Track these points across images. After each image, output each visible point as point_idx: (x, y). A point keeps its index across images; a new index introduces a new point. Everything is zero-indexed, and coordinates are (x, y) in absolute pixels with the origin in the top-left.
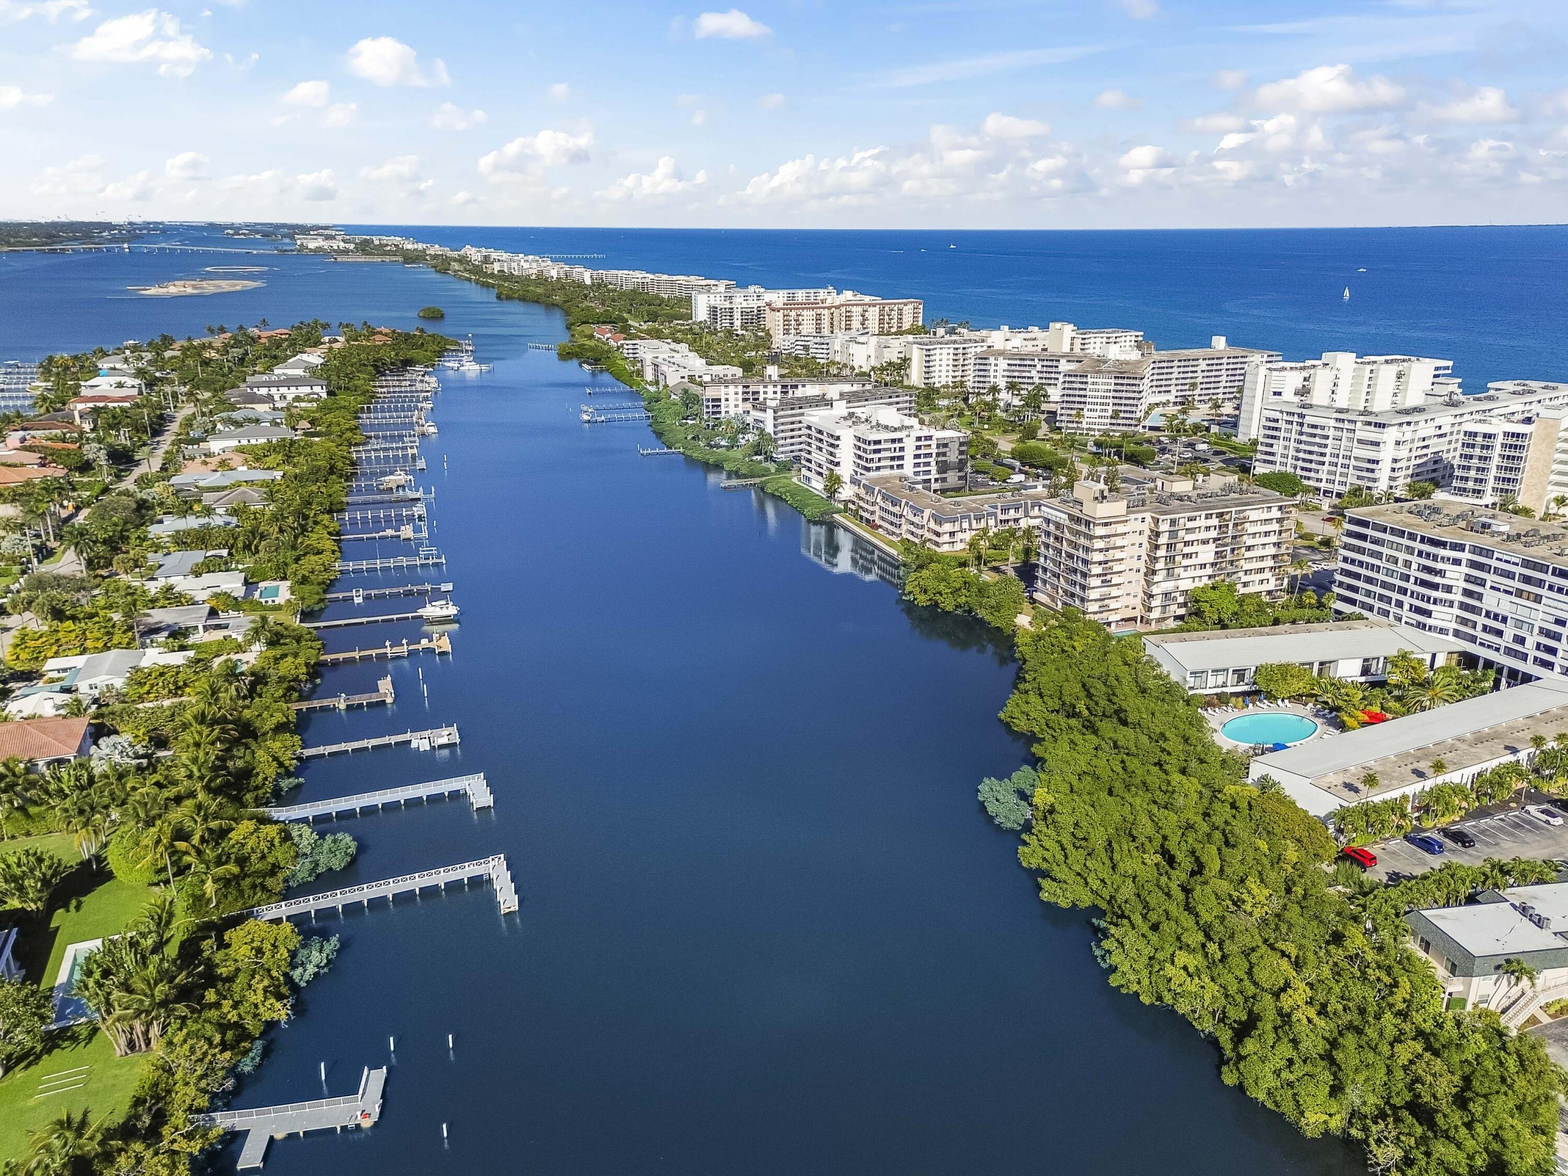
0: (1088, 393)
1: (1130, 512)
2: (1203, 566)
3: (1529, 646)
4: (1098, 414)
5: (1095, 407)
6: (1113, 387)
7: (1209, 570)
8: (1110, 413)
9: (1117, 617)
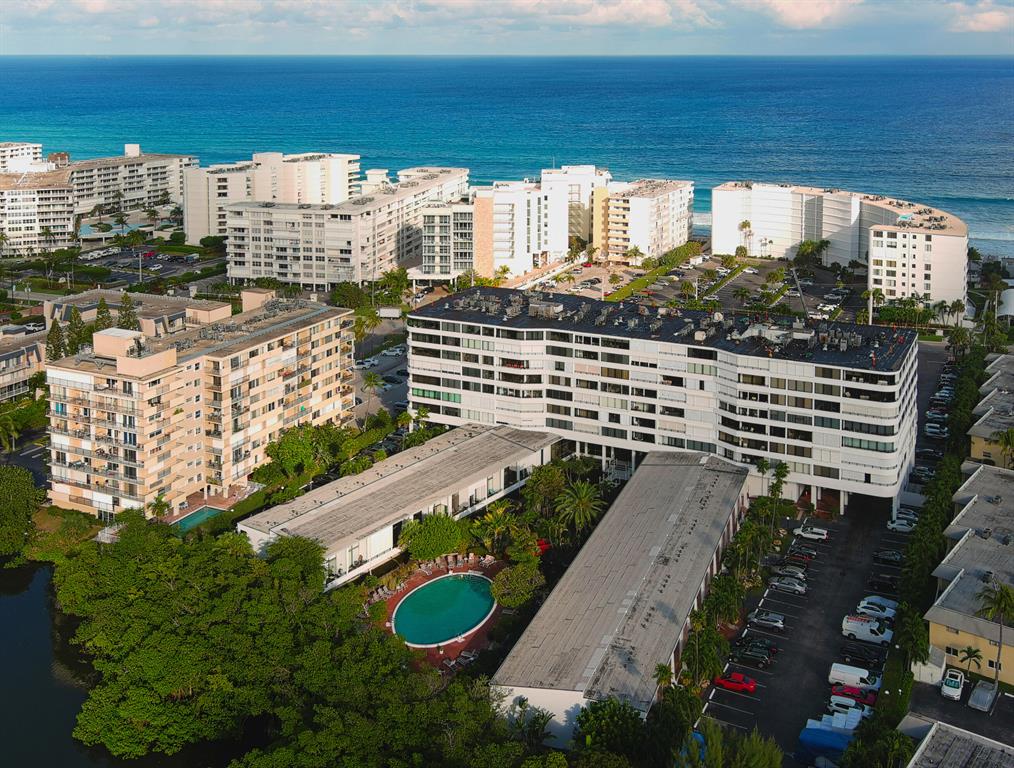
0: (7, 212)
1: (180, 359)
2: (271, 407)
3: (625, 424)
4: (23, 232)
5: (18, 226)
6: (37, 202)
7: (279, 410)
8: (38, 230)
9: (183, 498)
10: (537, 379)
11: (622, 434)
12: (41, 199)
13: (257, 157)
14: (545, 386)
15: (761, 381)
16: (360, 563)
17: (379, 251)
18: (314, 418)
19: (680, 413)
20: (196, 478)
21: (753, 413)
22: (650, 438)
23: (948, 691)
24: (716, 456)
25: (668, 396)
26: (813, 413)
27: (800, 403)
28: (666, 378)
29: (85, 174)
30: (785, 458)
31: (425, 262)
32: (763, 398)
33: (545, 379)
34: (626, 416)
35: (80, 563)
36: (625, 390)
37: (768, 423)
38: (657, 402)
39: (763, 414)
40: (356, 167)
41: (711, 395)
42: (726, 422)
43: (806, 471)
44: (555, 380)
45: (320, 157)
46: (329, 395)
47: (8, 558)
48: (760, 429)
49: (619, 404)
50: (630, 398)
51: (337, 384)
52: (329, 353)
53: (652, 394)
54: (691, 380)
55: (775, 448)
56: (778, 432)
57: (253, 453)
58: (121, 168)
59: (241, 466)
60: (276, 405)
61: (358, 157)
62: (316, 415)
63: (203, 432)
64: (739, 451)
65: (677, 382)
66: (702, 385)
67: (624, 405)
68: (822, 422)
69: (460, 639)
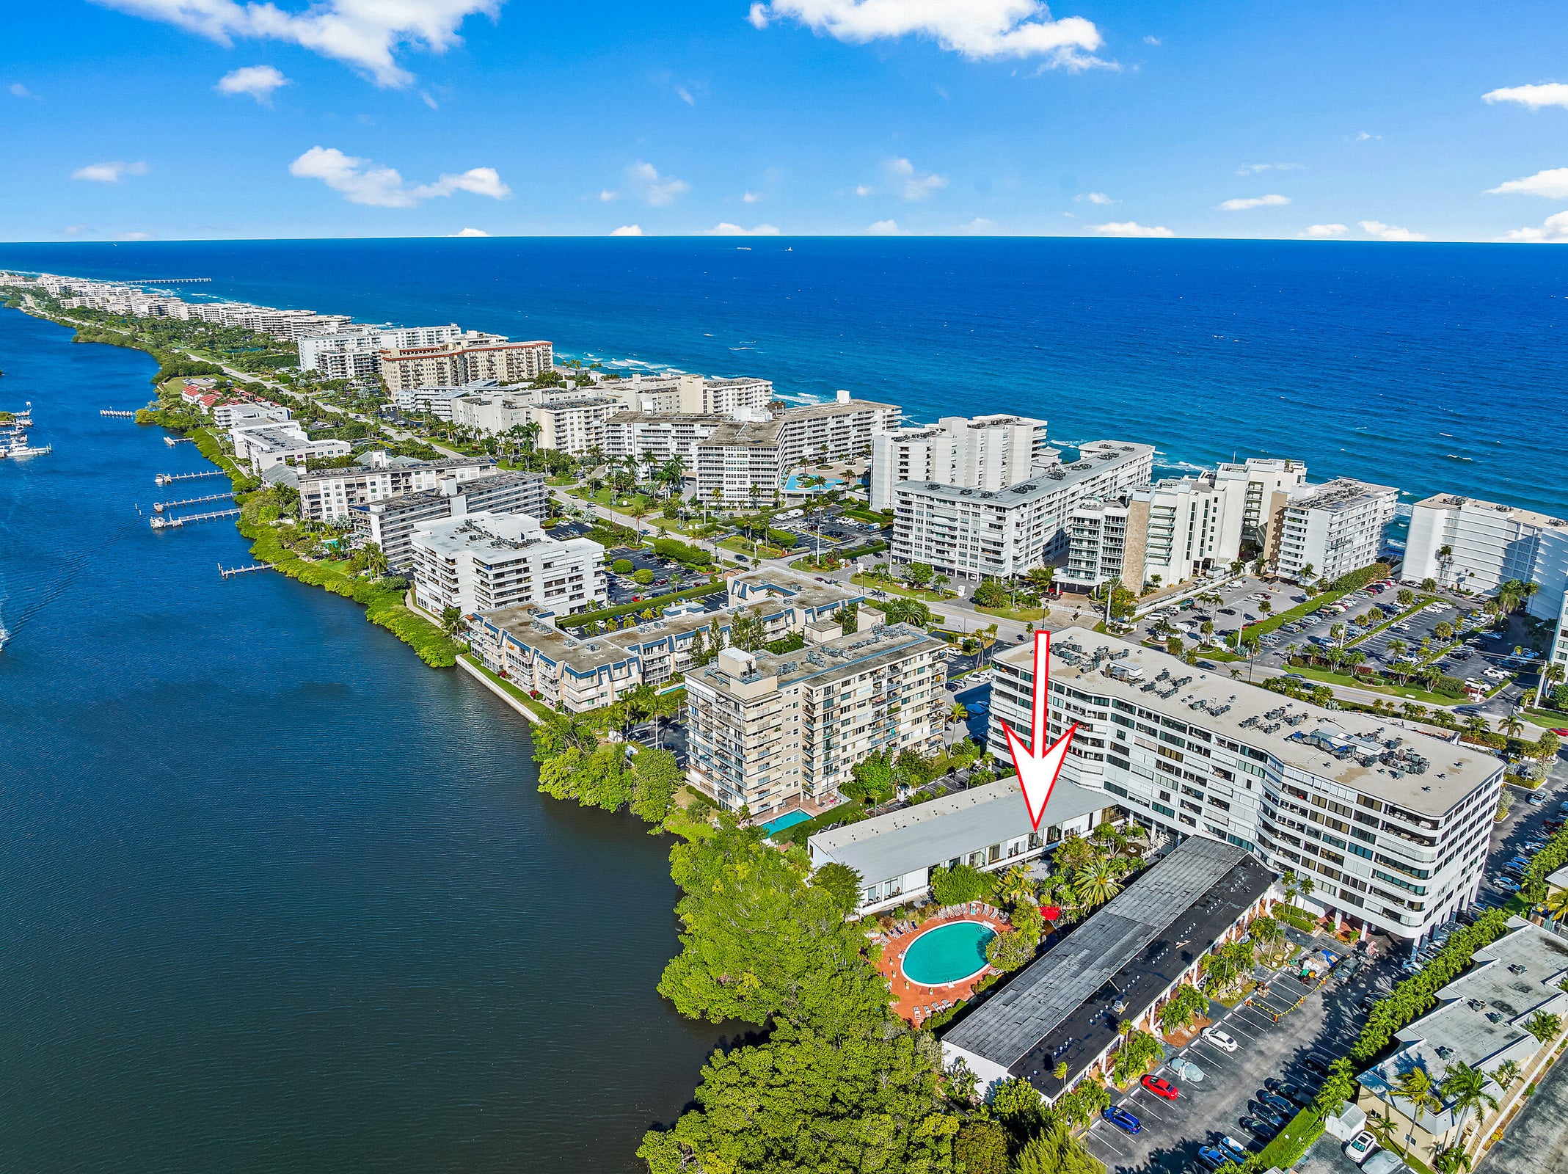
0: (725, 466)
1: (782, 684)
2: (861, 730)
3: (1174, 803)
4: (738, 486)
5: (734, 479)
6: (748, 459)
7: (868, 733)
8: (749, 485)
9: (780, 801)
10: (1098, 743)
11: (1170, 813)
12: (752, 456)
13: (943, 422)
14: (1106, 751)
15: (1303, 795)
16: (898, 893)
17: (1034, 544)
18: (904, 740)
19: (1226, 806)
20: (793, 784)
21: (1292, 823)
22: (1192, 822)
23: (1351, 1151)
24: (1253, 855)
25: (1216, 786)
26: (1348, 838)
27: (1337, 825)
28: (1217, 769)
29: (797, 425)
30: (1315, 875)
31: (1071, 566)
32: (1304, 812)
33: (1107, 745)
34: (1176, 797)
35: (686, 850)
36: (1178, 772)
37: (1304, 837)
38: (1206, 792)
39: (1301, 828)
40: (1042, 434)
41: (1257, 797)
42: (1267, 827)
43: (1332, 892)
44: (1116, 747)
45: (1008, 421)
46: (919, 720)
47: (651, 825)
48: (1296, 841)
49: (1170, 783)
50: (1182, 781)
51: (928, 711)
52: (921, 683)
53: (1202, 781)
54: (1241, 777)
55: (1307, 863)
56: (1312, 848)
57: (842, 768)
58: (830, 419)
59: (832, 779)
60: (866, 728)
61: (1045, 423)
62: (904, 738)
63: (800, 747)
64: (1273, 856)
65: (1227, 775)
66: (1249, 784)
67: (1175, 785)
68: (1356, 850)
69: (951, 985)
